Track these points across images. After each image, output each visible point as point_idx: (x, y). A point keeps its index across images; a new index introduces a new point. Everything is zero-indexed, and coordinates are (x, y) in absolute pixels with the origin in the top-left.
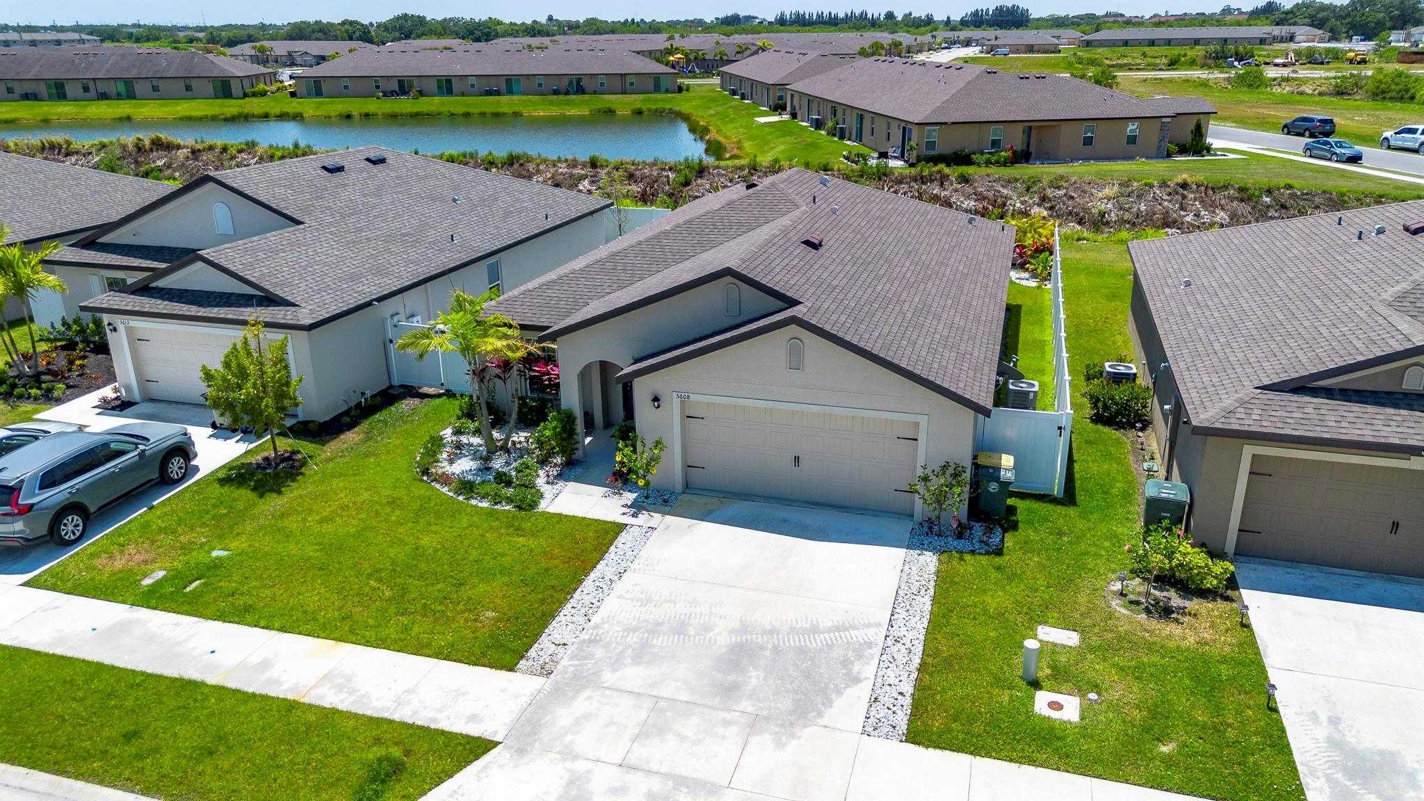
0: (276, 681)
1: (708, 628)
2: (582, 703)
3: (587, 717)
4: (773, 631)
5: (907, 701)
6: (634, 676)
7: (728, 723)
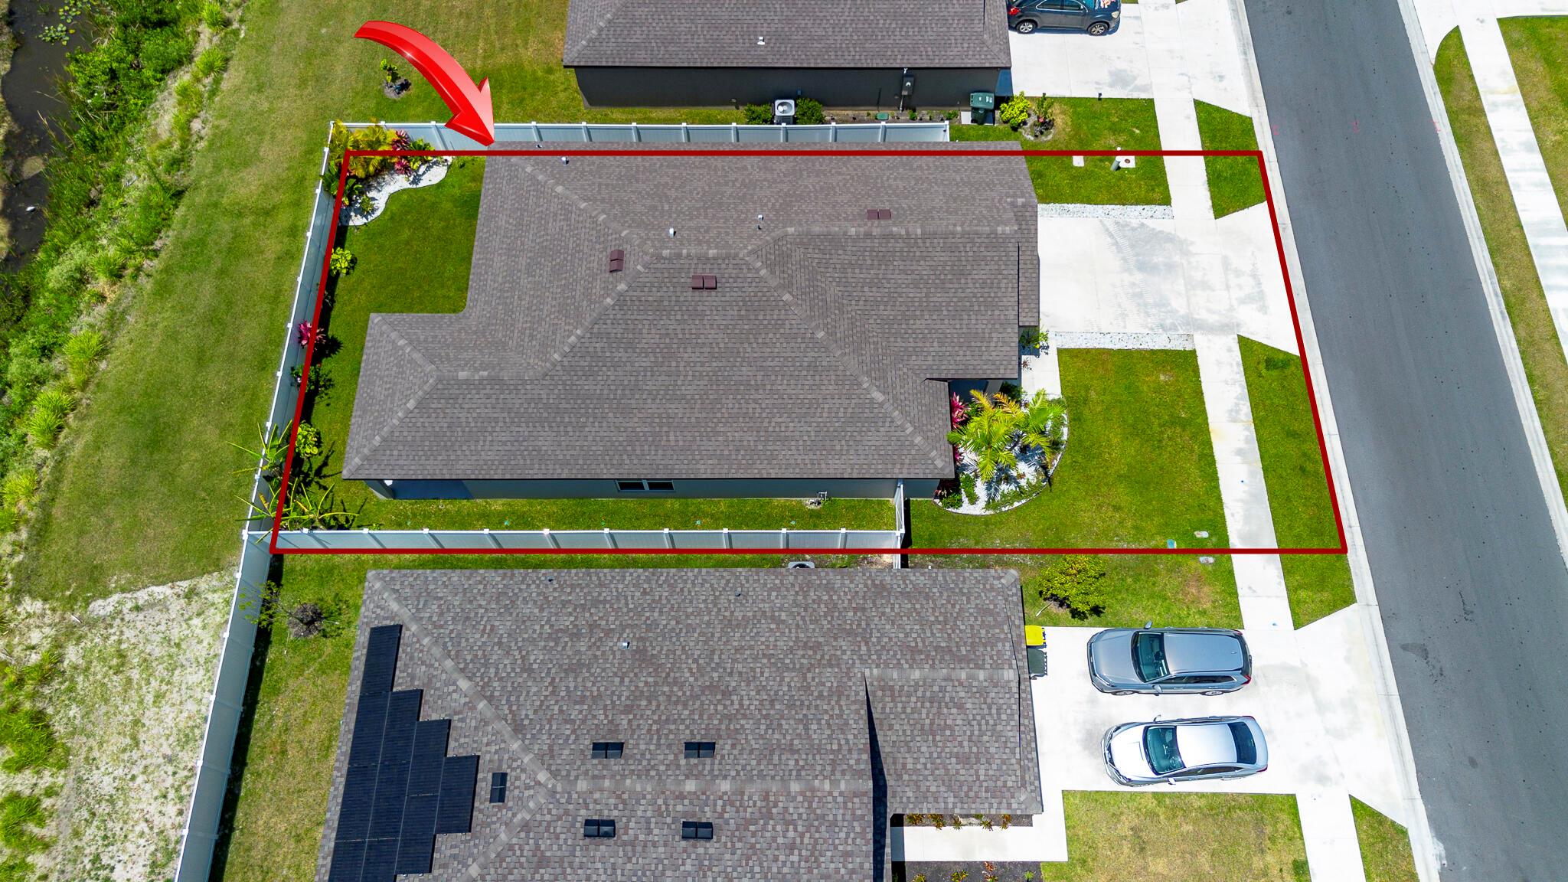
0: (1247, 441)
1: (1133, 284)
2: (1203, 315)
3: (1209, 311)
4: (1124, 259)
5: (1146, 207)
6: (1179, 305)
7: (1190, 263)
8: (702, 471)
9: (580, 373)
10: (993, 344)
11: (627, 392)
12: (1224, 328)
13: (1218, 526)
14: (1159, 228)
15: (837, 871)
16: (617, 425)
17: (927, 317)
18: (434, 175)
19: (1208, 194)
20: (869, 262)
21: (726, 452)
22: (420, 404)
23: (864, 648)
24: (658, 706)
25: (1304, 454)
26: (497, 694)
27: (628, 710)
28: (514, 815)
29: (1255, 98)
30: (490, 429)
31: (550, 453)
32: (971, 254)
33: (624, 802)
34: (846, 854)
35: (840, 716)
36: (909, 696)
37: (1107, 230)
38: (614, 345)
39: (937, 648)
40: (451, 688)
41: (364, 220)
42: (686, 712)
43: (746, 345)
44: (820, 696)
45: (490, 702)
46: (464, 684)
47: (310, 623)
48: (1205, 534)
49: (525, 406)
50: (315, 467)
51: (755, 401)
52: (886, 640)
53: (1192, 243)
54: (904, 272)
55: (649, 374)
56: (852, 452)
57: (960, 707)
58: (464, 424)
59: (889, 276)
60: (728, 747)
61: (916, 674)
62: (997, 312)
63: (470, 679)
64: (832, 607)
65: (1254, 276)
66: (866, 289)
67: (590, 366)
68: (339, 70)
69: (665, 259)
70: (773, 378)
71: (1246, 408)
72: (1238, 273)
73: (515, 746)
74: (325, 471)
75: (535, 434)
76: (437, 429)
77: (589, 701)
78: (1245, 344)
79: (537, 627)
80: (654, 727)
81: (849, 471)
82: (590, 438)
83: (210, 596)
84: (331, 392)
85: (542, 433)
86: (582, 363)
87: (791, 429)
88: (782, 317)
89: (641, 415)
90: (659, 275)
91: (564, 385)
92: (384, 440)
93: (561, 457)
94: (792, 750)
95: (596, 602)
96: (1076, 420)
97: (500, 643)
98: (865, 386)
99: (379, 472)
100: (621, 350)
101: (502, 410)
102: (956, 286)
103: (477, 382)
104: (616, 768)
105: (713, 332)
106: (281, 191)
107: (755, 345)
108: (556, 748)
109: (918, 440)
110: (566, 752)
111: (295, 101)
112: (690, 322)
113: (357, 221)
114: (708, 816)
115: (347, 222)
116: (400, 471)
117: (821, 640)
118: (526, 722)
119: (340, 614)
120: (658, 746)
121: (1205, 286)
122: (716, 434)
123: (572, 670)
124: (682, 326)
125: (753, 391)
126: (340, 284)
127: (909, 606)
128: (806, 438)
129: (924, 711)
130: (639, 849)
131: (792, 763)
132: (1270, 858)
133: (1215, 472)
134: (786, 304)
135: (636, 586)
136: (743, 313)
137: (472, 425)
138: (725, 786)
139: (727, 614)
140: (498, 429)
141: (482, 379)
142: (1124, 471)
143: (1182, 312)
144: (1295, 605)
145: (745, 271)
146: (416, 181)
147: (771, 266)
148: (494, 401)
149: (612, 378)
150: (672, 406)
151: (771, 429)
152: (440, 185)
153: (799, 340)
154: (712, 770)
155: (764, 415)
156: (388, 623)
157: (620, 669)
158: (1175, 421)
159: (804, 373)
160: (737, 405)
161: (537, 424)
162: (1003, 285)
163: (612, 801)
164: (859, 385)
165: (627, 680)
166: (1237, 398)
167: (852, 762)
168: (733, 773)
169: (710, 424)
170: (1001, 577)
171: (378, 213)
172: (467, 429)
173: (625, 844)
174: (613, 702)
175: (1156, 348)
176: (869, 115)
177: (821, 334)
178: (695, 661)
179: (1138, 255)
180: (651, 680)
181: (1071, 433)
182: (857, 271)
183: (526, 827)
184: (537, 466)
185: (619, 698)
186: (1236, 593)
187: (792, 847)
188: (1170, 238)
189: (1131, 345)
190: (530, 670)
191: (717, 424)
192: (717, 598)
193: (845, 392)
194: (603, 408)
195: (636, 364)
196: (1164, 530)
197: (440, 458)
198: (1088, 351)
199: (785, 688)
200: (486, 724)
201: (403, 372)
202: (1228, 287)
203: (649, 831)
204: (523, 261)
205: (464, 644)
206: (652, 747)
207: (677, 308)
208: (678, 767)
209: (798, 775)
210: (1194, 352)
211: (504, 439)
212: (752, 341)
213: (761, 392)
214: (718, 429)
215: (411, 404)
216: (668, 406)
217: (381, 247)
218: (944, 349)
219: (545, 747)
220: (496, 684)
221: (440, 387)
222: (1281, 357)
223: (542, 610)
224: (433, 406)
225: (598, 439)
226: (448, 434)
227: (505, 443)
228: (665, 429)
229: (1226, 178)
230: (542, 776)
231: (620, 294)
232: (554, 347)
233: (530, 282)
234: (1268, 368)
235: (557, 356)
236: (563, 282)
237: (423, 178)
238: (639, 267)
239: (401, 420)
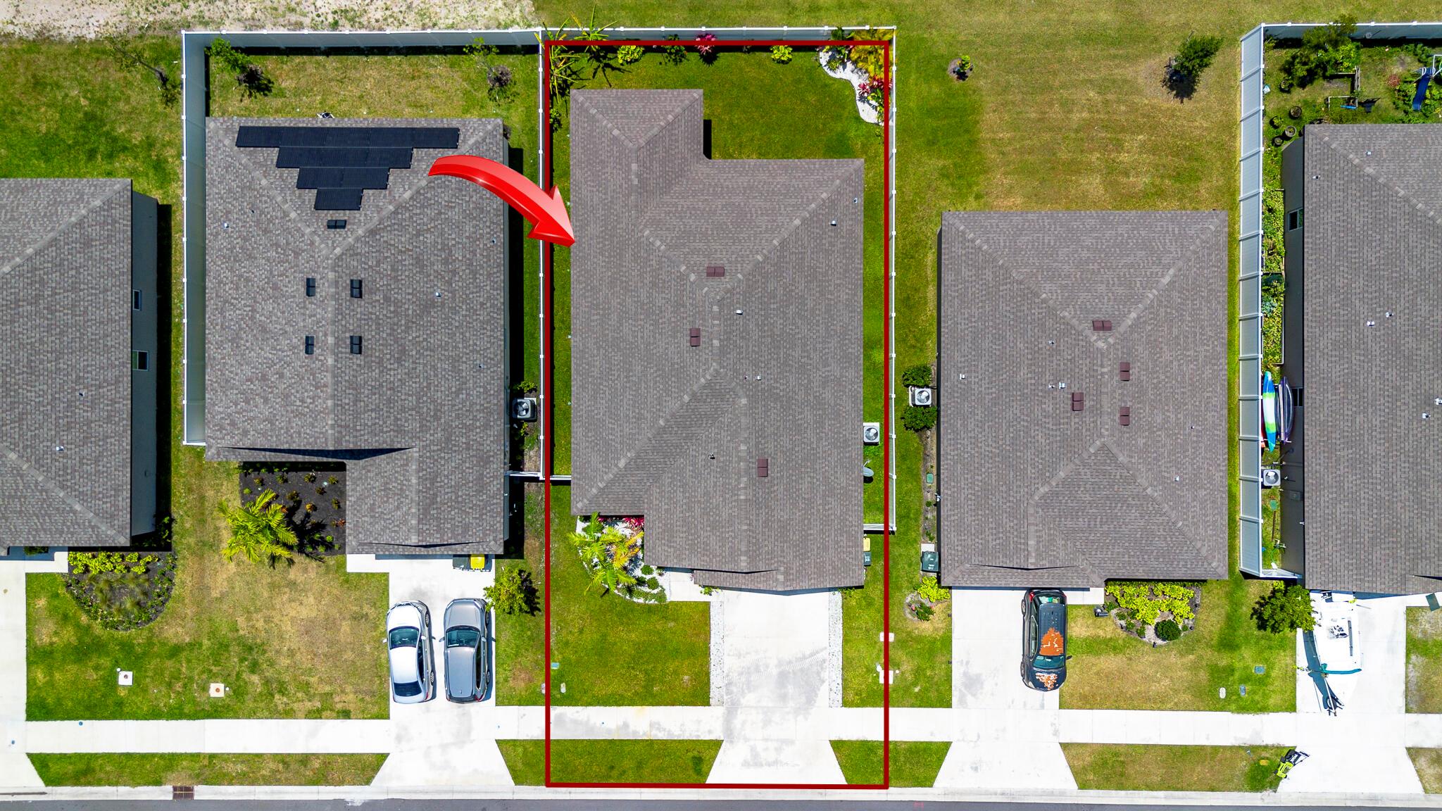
0: (635, 732)
1: (767, 666)
2: (740, 717)
3: (744, 723)
4: (790, 662)
5: (840, 687)
6: (749, 699)
7: (788, 713)
9: (636, 250)
11: (624, 284)
12: (729, 730)
13: (569, 700)
14: (819, 694)
15: (292, 428)
16: (604, 279)
17: (684, 501)
18: (869, 113)
19: (854, 738)
21: (587, 356)
22: (615, 138)
23: (436, 448)
24: (390, 318)
25: (624, 772)
26: (400, 216)
27: (387, 299)
28: (319, 236)
29: (953, 794)
30: (600, 189)
33: (323, 301)
34: (299, 433)
35: (382, 432)
36: (404, 475)
37: (817, 652)
38: (654, 274)
39: (435, 495)
40: (407, 187)
41: (824, 64)
42: (385, 335)
43: (655, 369)
44: (397, 419)
45: (394, 212)
46: (407, 195)
47: (498, 80)
48: (563, 690)
50: (611, 62)
51: (619, 376)
52: (443, 462)
53: (806, 719)
54: (715, 485)
55: (636, 299)
56: (587, 444)
57: (398, 508)
58: (603, 171)
59: (712, 475)
60: (358, 362)
61: (414, 481)
63: (411, 198)
64: (469, 429)
65: (776, 762)
67: (640, 257)
69: (712, 308)
70: (634, 389)
71: (661, 736)
72: (778, 750)
73: (360, 232)
74: (608, 70)
75: (598, 221)
76: (600, 152)
77: (393, 274)
78: (717, 744)
79: (453, 236)
80: (373, 316)
81: (575, 442)
82: (595, 260)
83: (518, 9)
84: (672, 63)
85: (598, 226)
86: (642, 251)
87: (601, 402)
88: (673, 395)
89: (609, 294)
90: (701, 303)
91: (629, 239)
92: (594, 116)
93: (583, 240)
94: (356, 401)
95: (474, 273)
96: (650, 610)
97: (440, 213)
98: (629, 455)
100: (651, 279)
101: (612, 197)
102: (705, 524)
103: (629, 177)
104: (343, 294)
105: (664, 344)
107: (655, 375)
108: (359, 257)
109: (594, 491)
110: (355, 264)
112: (670, 328)
113: (824, 57)
114: (317, 351)
115: (823, 50)
117: (443, 421)
118: (378, 237)
119: (504, 98)
120: (360, 319)
121: (767, 722)
122: (598, 350)
123: (418, 261)
124: (667, 322)
125: (625, 374)
126: (765, 55)
127: (471, 479)
128: (596, 412)
129: (395, 485)
130: (302, 311)
131: (347, 401)
132: (351, 697)
133: (610, 705)
134: (682, 397)
135: (489, 298)
136: (676, 366)
137: (603, 177)
138: (330, 361)
139: (464, 359)
140: (600, 195)
141: (630, 180)
142: (611, 639)
143: (743, 701)
144: (514, 743)
145: (704, 368)
146: (863, 99)
147: (709, 385)
148: (618, 190)
149: (633, 273)
150: (615, 317)
151: (601, 387)
152: (858, 119)
153: (658, 407)
154: (342, 353)
155: (610, 382)
156: (461, 138)
157: (419, 292)
158: (650, 682)
159: (637, 411)
160: (616, 363)
161: (603, 222)
162: (705, 558)
163: (324, 294)
164: (629, 450)
165: (410, 297)
166: (669, 731)
167: (347, 438)
168: (339, 366)
169: (604, 344)
170: (496, 542)
171: (831, 74)
172: (600, 173)
173: (304, 302)
174: (393, 289)
175: (712, 677)
177: (662, 422)
178: (425, 340)
179: (794, 673)
180: (410, 312)
181: (639, 604)
183: (312, 243)
185: (397, 293)
186: (520, 705)
187: (302, 401)
188: (810, 700)
189: (714, 658)
190: (418, 234)
191: (604, 348)
192: (478, 352)
193: (625, 440)
194: (614, 268)
195: (642, 290)
196: (565, 662)
197: (583, 156)
198: (708, 625)
199: (403, 397)
200: (378, 212)
201: (644, 122)
202: (766, 740)
203: (310, 317)
204: (737, 200)
205: (439, 190)
206: (359, 316)
207: (679, 318)
208: (345, 332)
209: (338, 405)
210: (708, 704)
212: (658, 373)
213: (625, 380)
214: (601, 350)
215: (616, 132)
216: (616, 314)
217: (799, 81)
218: (663, 513)
219: (359, 251)
220: (407, 215)
221: (627, 151)
222: (704, 769)
223: (467, 238)
224: (615, 148)
225: (595, 265)
226: (597, 161)
227: (592, 201)
228: (601, 312)
229: (869, 755)
230: (338, 251)
231: (688, 276)
232: (656, 230)
233: (717, 207)
234: (694, 758)
235: (647, 233)
236: (710, 232)
237: (866, 104)
238: (706, 289)
239: (606, 127)
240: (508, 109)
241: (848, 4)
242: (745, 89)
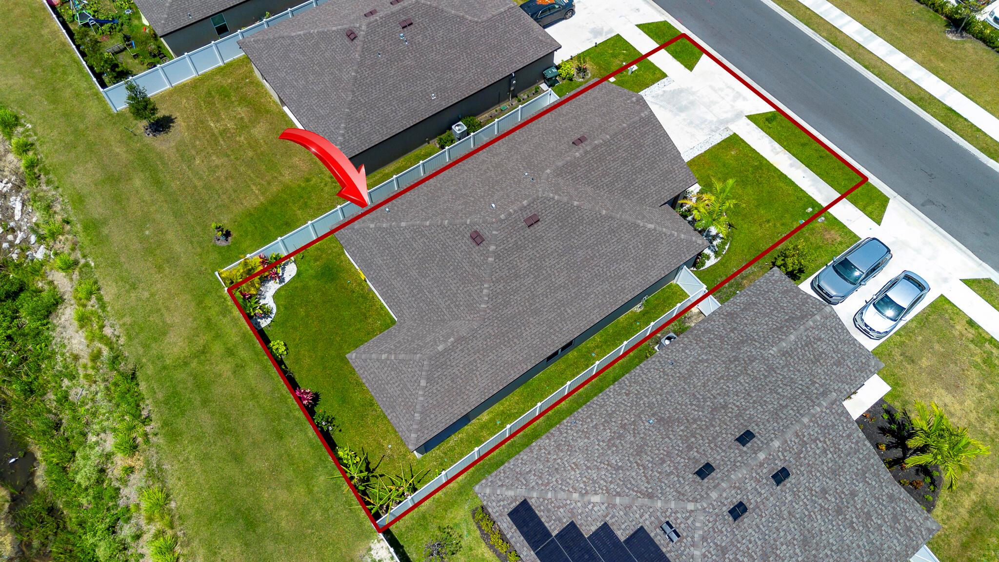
0: (790, 159)
1: (684, 120)
2: (724, 116)
3: (726, 112)
4: (670, 111)
5: (659, 83)
6: (710, 117)
7: (698, 97)
8: (595, 319)
9: (501, 307)
10: (677, 172)
11: (531, 302)
13: (812, 203)
14: (672, 89)
15: (851, 447)
16: (538, 322)
17: (639, 176)
18: (290, 271)
19: (678, 63)
20: (595, 165)
21: (600, 301)
22: (429, 380)
23: (757, 344)
24: (701, 435)
25: (816, 150)
26: (618, 490)
27: (690, 448)
28: (692, 538)
29: (659, 11)
30: (474, 368)
31: (514, 360)
32: (638, 134)
33: (739, 488)
34: (849, 436)
35: (784, 377)
36: (796, 350)
38: (508, 281)
39: (786, 320)
40: (590, 507)
41: (270, 319)
42: (718, 428)
43: (572, 240)
44: (765, 377)
45: (620, 496)
46: (596, 499)
47: (439, 553)
48: (810, 209)
49: (485, 343)
50: (363, 469)
51: (596, 266)
52: (761, 333)
53: (692, 87)
54: (614, 160)
55: (535, 285)
56: (658, 262)
57: (820, 339)
58: (459, 374)
59: (609, 167)
60: (756, 427)
61: (792, 337)
62: (668, 155)
63: (596, 494)
64: (721, 338)
65: (728, 87)
66: (603, 179)
67: (504, 300)
68: (177, 248)
69: (504, 220)
70: (596, 248)
71: (777, 145)
72: (721, 90)
73: (659, 504)
74: (371, 467)
75: (499, 355)
76: (446, 387)
77: (667, 459)
78: (751, 118)
79: (597, 447)
80: (712, 445)
81: (663, 272)
82: (529, 338)
85: (503, 352)
86: (499, 301)
87: (622, 269)
88: (580, 215)
89: (546, 310)
90: (506, 230)
91: (497, 318)
92: (421, 413)
93: (521, 358)
94: (783, 407)
95: (610, 415)
97: (588, 468)
98: (641, 225)
99: (430, 433)
100: (514, 281)
101: (475, 353)
102: (642, 153)
103: (451, 347)
104: (719, 476)
105: (552, 243)
106: (201, 335)
107: (576, 237)
108: (680, 490)
109: (683, 236)
110: (687, 487)
111: (164, 281)
112: (538, 245)
113: (264, 323)
114: (780, 465)
115: (259, 326)
116: (441, 425)
117: (734, 354)
118: (650, 490)
119: (451, 536)
120: (724, 451)
121: (713, 103)
122: (589, 295)
123: (640, 451)
124: (535, 250)
125: (591, 262)
126: (287, 362)
127: (752, 313)
128: (632, 269)
129: (807, 353)
130: (762, 507)
131: (791, 412)
132: (958, 327)
133: (790, 180)
134: (578, 207)
135: (619, 394)
136: (560, 224)
137: (464, 372)
138: (776, 444)
139: (678, 375)
140: (479, 365)
141: (453, 343)
143: (715, 119)
144: (870, 215)
145: (547, 202)
146: (282, 280)
147: (556, 194)
148: (467, 351)
149: (519, 299)
150: (558, 294)
151: (613, 275)
152: (299, 274)
153: (596, 221)
154: (762, 442)
155: (605, 270)
156: (514, 505)
157: (661, 434)
158: (756, 168)
159: (609, 236)
160: (589, 274)
161: (498, 349)
163: (733, 492)
164: (638, 226)
165: (671, 436)
166: (768, 142)
167: (815, 391)
168: (773, 436)
169: (583, 292)
170: (773, 274)
171: (275, 311)
172: (463, 376)
173: (754, 510)
174: (678, 450)
175: (719, 141)
176: (496, 111)
177: (604, 212)
178: (691, 404)
179: (674, 105)
180: (682, 428)
182: (593, 173)
183: (704, 539)
184: (512, 372)
185: (678, 446)
186: (845, 226)
187: (825, 451)
188: (680, 91)
189: (707, 147)
190: (618, 468)
191: (586, 291)
192: (664, 372)
193: (634, 234)
194: (525, 318)
195: (526, 284)
196: (793, 217)
197: (458, 402)
198: (693, 160)
199: (747, 385)
200: (630, 507)
201: (401, 371)
202: (723, 98)
203: (760, 494)
204: (414, 273)
205: (571, 482)
206: (723, 454)
207: (527, 242)
208: (746, 453)
209: (801, 414)
210: (735, 134)
211: (485, 369)
212: (574, 236)
213: (595, 259)
214: (588, 292)
215: (423, 383)
216: (556, 296)
217: (293, 327)
218: (657, 187)
219: (674, 493)
220: (612, 486)
221: (433, 362)
222: (770, 115)
223: (588, 438)
224: (436, 376)
225: (533, 336)
226: (454, 386)
227: (487, 371)
228: (562, 309)
229: (680, 52)
230: (691, 506)
231: (494, 252)
232: (477, 302)
233: (429, 280)
234: (770, 123)
235: (483, 306)
236: (451, 268)
237: (284, 276)
238: (494, 232)
239: (423, 395)
240: (457, 525)
241: (213, 333)
242: (323, 358)
